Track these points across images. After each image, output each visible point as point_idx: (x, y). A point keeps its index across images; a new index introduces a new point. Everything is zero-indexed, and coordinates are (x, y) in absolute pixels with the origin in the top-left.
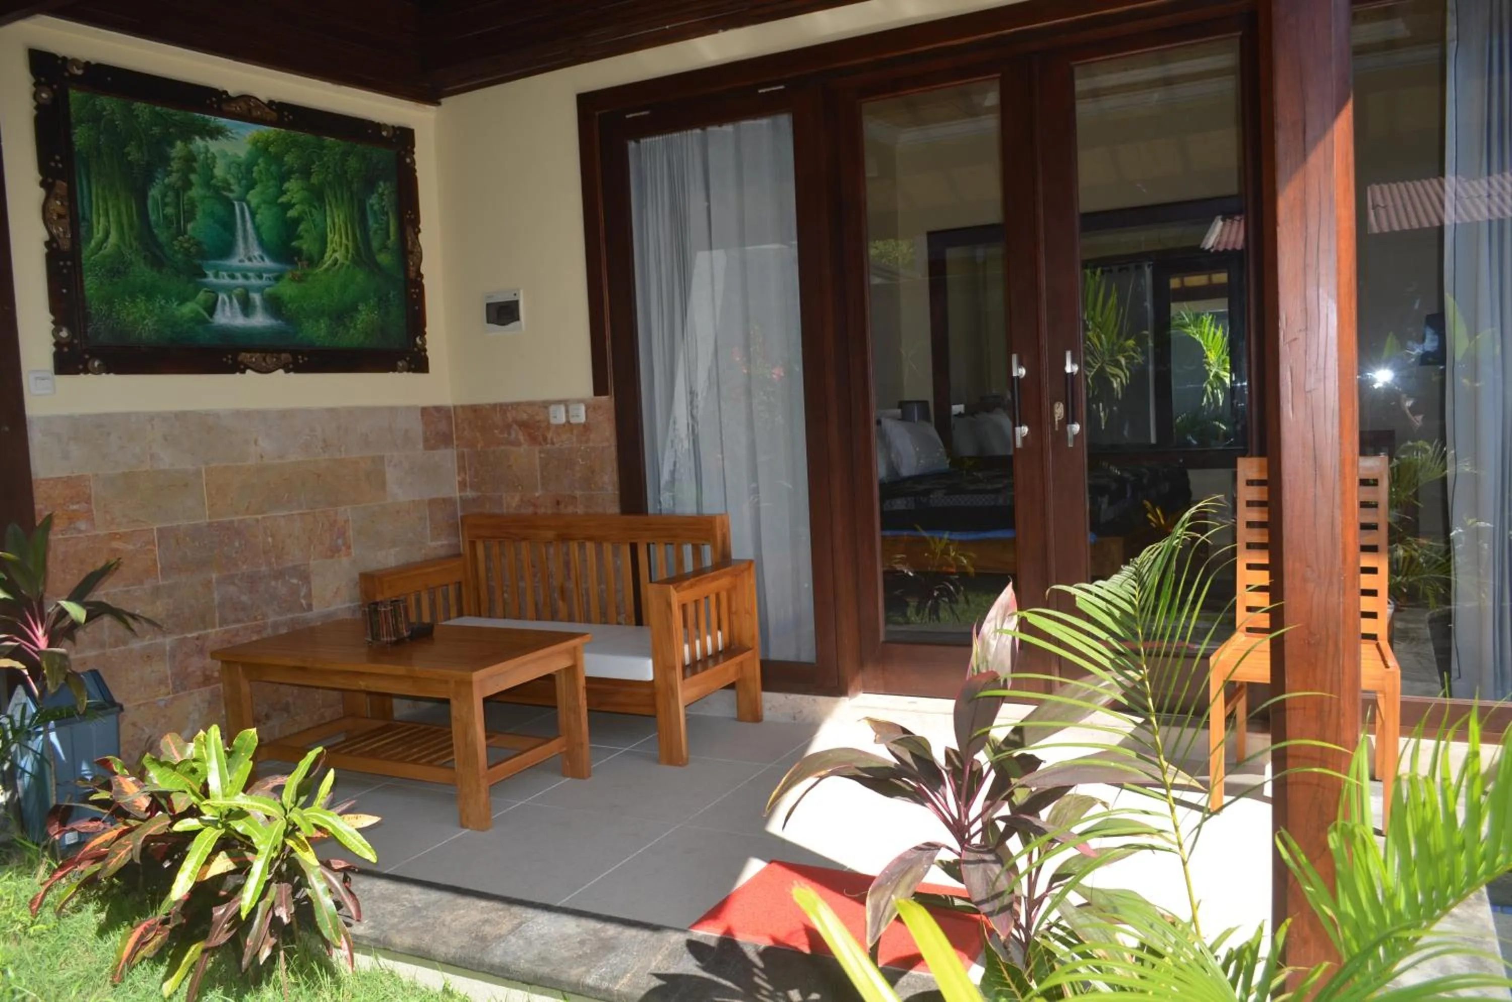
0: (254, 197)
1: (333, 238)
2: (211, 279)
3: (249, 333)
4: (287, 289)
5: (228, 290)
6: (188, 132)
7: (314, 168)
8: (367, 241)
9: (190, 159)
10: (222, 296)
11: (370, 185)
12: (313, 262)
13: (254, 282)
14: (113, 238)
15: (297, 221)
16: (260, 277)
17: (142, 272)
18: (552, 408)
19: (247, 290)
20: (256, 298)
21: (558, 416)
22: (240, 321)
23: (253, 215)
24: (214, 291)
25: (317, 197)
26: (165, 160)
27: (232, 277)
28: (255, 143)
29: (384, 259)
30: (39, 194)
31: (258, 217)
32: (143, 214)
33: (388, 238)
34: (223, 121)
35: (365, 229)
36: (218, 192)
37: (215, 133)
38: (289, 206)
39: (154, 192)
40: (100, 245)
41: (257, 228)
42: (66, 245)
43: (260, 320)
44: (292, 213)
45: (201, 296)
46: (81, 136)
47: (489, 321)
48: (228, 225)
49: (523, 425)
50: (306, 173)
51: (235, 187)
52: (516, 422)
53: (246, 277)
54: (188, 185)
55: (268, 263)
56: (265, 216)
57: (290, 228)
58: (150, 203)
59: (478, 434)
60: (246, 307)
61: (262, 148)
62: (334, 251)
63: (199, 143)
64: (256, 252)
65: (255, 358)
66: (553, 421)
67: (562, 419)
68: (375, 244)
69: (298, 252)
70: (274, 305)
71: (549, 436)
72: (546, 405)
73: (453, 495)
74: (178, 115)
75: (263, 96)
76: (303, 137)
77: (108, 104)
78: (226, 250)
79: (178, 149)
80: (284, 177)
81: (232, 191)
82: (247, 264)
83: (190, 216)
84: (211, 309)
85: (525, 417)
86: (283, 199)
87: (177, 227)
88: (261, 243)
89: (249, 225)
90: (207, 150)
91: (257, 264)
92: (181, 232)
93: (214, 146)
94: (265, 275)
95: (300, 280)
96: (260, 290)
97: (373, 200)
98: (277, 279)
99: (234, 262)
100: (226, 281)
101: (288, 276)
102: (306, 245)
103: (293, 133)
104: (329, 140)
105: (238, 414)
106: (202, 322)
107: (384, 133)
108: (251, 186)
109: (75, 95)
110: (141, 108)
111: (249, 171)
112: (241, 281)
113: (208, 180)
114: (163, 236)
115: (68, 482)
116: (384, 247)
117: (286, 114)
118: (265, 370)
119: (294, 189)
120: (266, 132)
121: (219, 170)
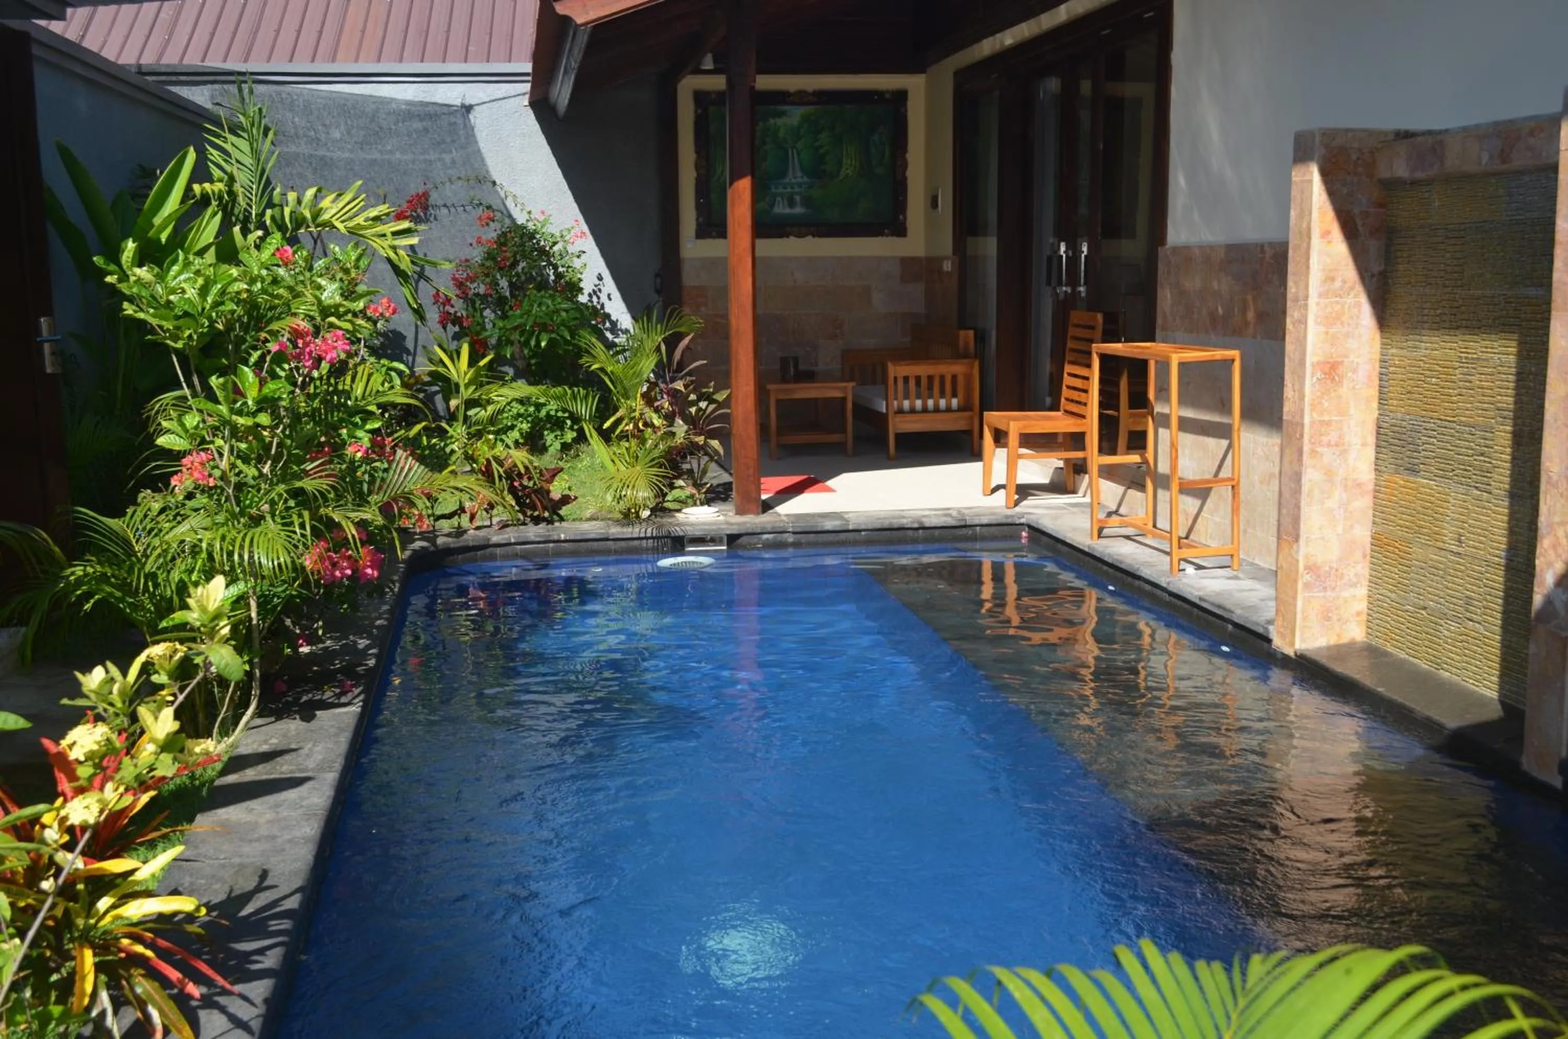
0: (800, 145)
1: (846, 162)
2: (773, 190)
3: (792, 217)
4: (815, 193)
5: (782, 195)
6: (767, 116)
7: (838, 124)
8: (869, 161)
9: (766, 130)
10: (779, 199)
11: (873, 129)
12: (833, 176)
13: (797, 190)
14: (725, 174)
15: (825, 155)
19: (793, 195)
20: (798, 198)
22: (787, 211)
23: (798, 154)
24: (775, 196)
25: (838, 140)
27: (785, 188)
28: (803, 116)
29: (880, 171)
30: (694, 155)
31: (802, 155)
33: (884, 158)
34: (785, 108)
35: (868, 155)
36: (781, 144)
37: (782, 114)
38: (820, 147)
40: (720, 178)
41: (800, 162)
42: (703, 178)
43: (798, 210)
44: (822, 151)
45: (767, 199)
46: (713, 128)
47: (932, 206)
48: (786, 161)
50: (831, 128)
51: (790, 141)
53: (792, 188)
54: (765, 143)
55: (806, 179)
56: (806, 154)
57: (820, 159)
60: (792, 204)
61: (806, 118)
62: (847, 169)
63: (772, 121)
64: (799, 174)
65: (795, 229)
68: (875, 163)
69: (825, 172)
70: (807, 202)
74: (762, 109)
75: (810, 89)
76: (831, 107)
78: (783, 174)
79: (761, 126)
80: (819, 132)
81: (788, 143)
82: (794, 181)
83: (763, 158)
84: (772, 206)
86: (817, 144)
88: (802, 169)
89: (796, 160)
90: (776, 124)
91: (800, 180)
93: (779, 122)
94: (803, 186)
95: (824, 187)
96: (800, 194)
97: (875, 137)
98: (810, 187)
99: (787, 180)
100: (781, 190)
101: (817, 185)
102: (830, 167)
103: (826, 107)
104: (848, 107)
105: (784, 259)
106: (767, 213)
107: (886, 96)
108: (799, 139)
109: (712, 109)
111: (799, 132)
112: (789, 190)
113: (775, 139)
115: (697, 287)
116: (881, 164)
117: (823, 97)
118: (800, 235)
119: (824, 137)
120: (810, 109)
121: (781, 134)
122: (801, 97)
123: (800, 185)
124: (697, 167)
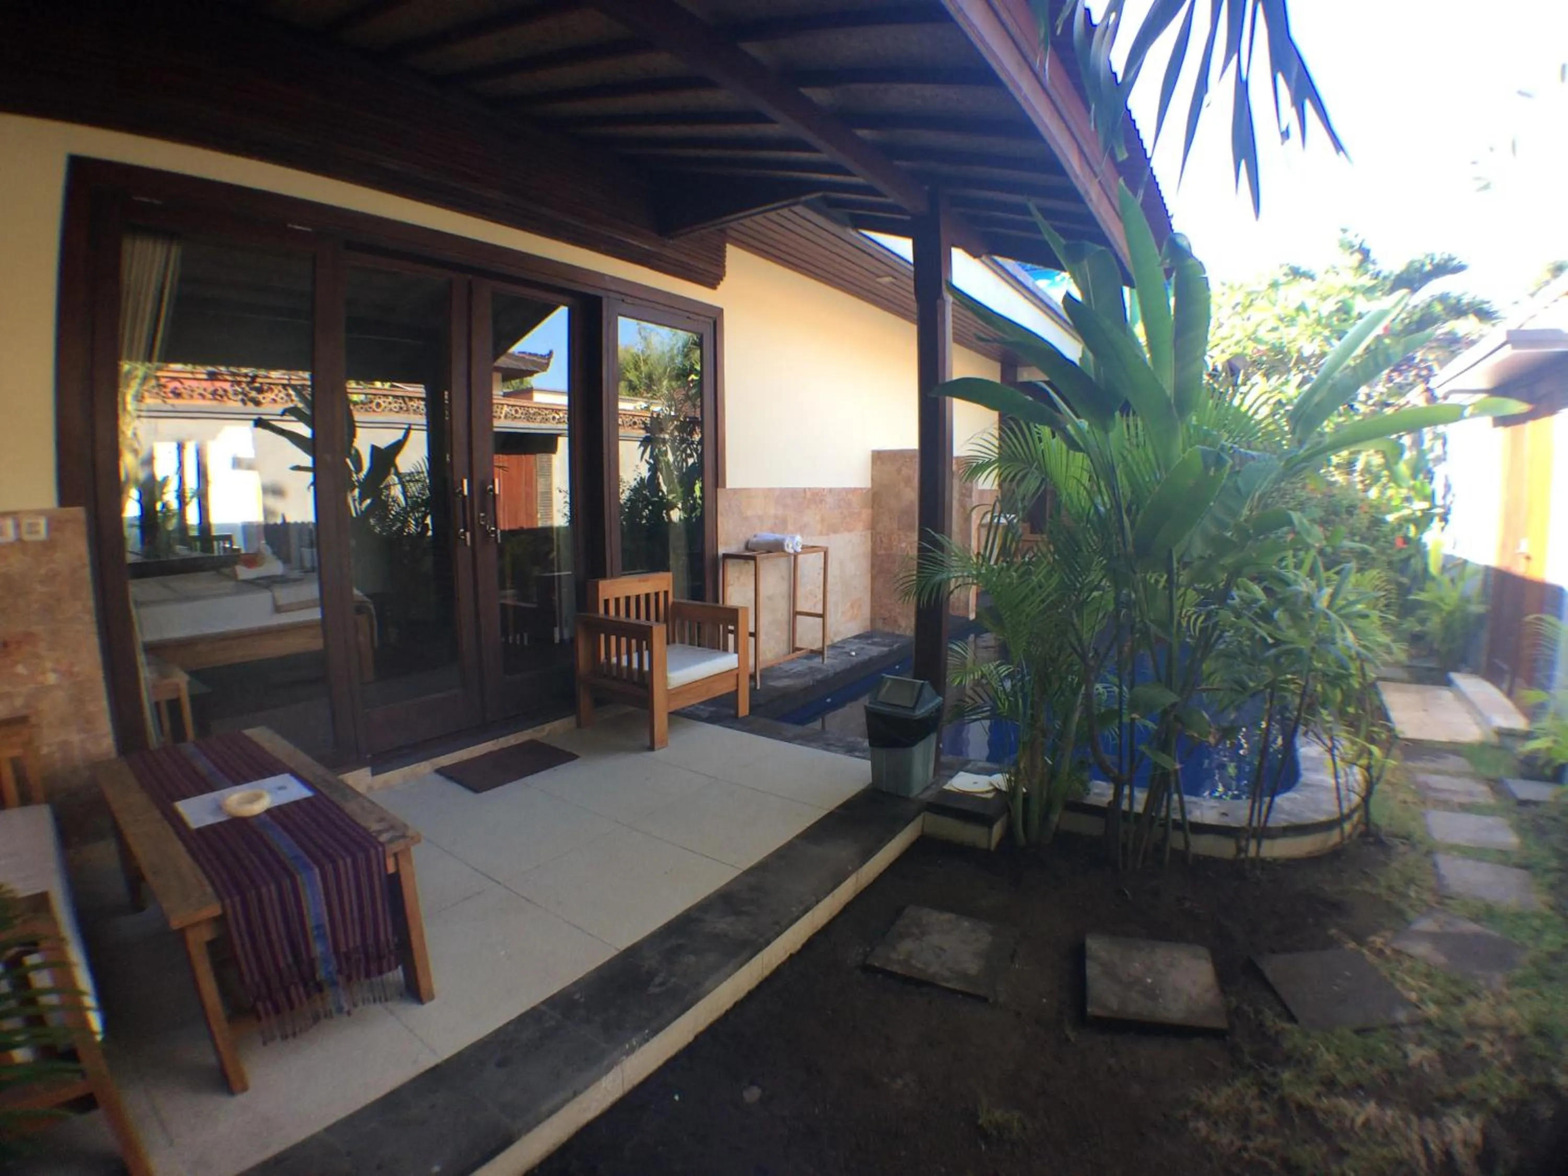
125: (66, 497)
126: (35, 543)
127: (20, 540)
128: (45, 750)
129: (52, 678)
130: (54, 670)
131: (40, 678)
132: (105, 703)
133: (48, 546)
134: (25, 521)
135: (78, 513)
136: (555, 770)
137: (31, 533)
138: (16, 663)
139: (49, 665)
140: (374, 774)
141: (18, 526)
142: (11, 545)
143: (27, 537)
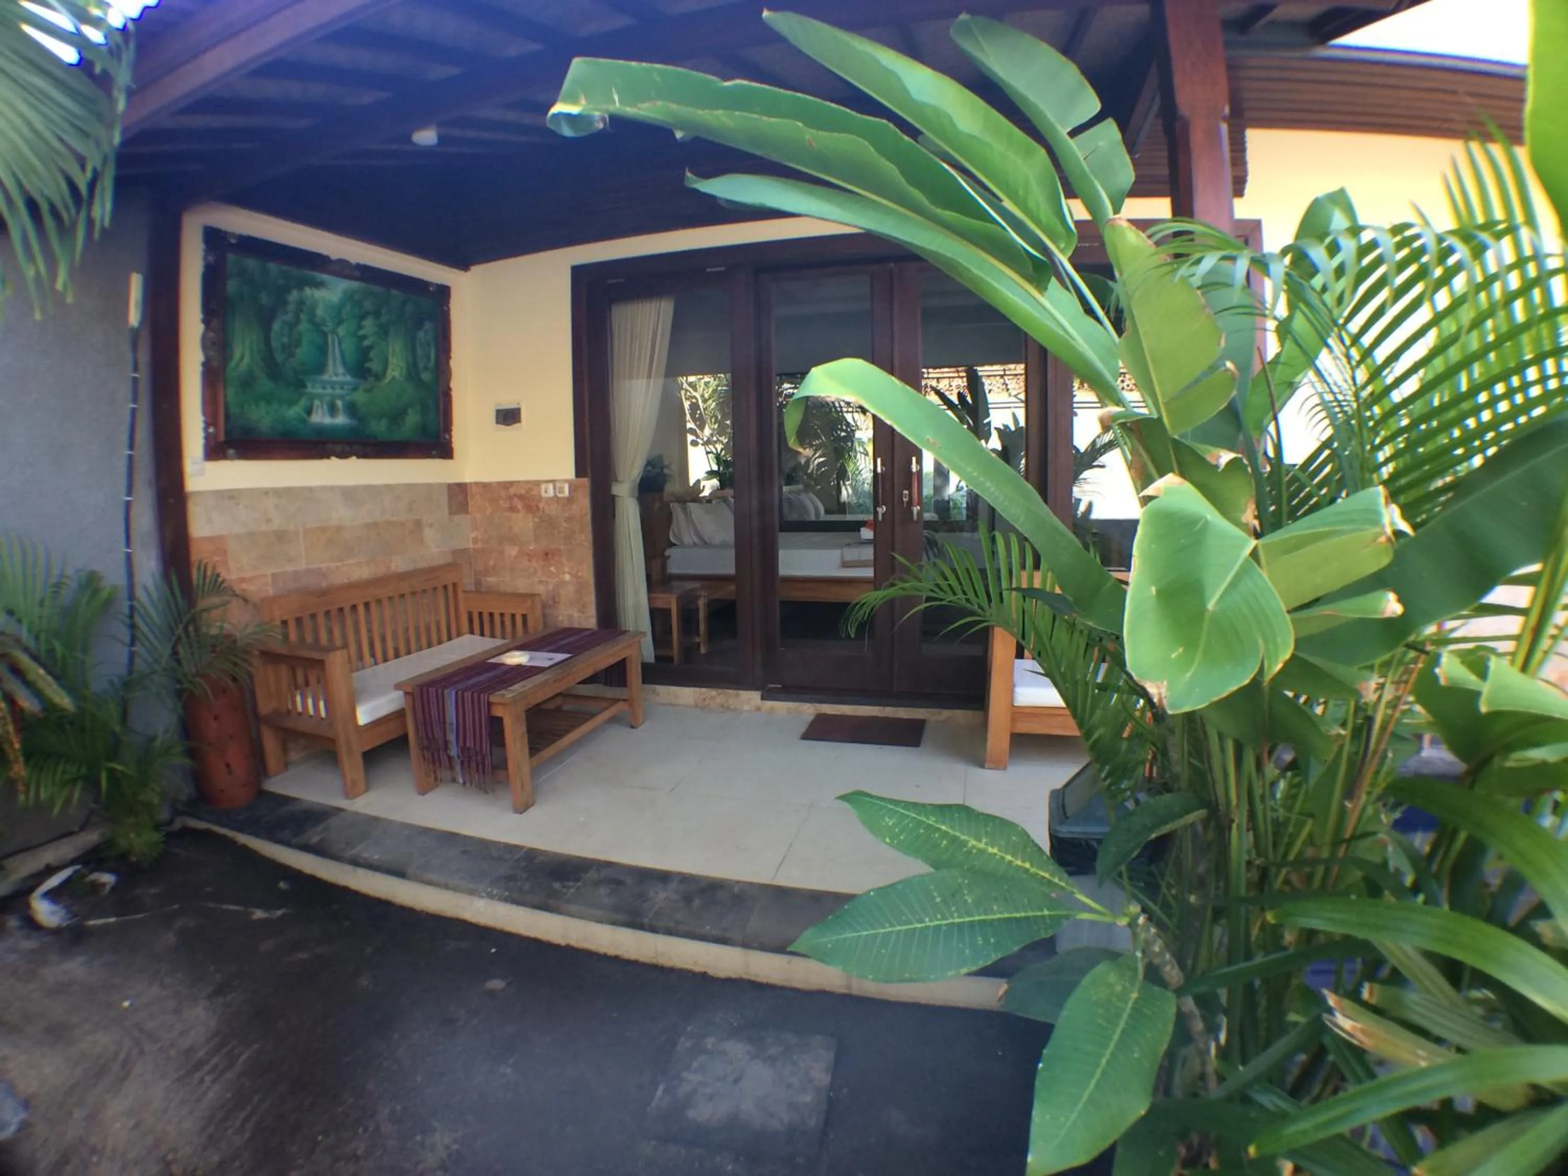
0: (341, 331)
1: (393, 361)
2: (310, 389)
3: (334, 429)
4: (360, 397)
5: (320, 397)
6: (302, 284)
7: (384, 311)
8: (415, 364)
9: (301, 303)
10: (317, 403)
11: (419, 324)
12: (379, 377)
13: (338, 391)
14: (246, 360)
15: (369, 348)
16: (342, 388)
17: (265, 384)
18: (543, 487)
19: (333, 398)
20: (339, 403)
21: (548, 491)
22: (327, 420)
23: (340, 343)
24: (312, 398)
25: (384, 331)
26: (285, 303)
27: (324, 388)
28: (345, 292)
29: (426, 376)
30: (201, 328)
31: (344, 346)
32: (267, 340)
33: (429, 361)
34: (325, 277)
35: (414, 355)
36: (317, 327)
37: (319, 285)
38: (365, 337)
39: (276, 326)
40: (238, 365)
41: (342, 353)
42: (215, 364)
43: (341, 420)
44: (366, 343)
45: (303, 402)
46: (232, 286)
47: (497, 422)
48: (323, 350)
49: (521, 497)
50: (377, 314)
51: (330, 324)
52: (515, 495)
53: (333, 388)
54: (298, 321)
55: (348, 378)
56: (349, 345)
57: (364, 354)
58: (273, 335)
59: (487, 504)
60: (333, 410)
61: (349, 296)
62: (393, 370)
63: (308, 291)
64: (341, 370)
65: (338, 448)
66: (544, 495)
67: (551, 493)
68: (421, 365)
69: (369, 371)
70: (352, 409)
71: (541, 506)
72: (538, 483)
73: (468, 547)
74: (295, 271)
75: (353, 260)
76: (377, 289)
77: (252, 263)
78: (320, 368)
79: (294, 296)
80: (363, 317)
81: (327, 326)
82: (334, 379)
83: (298, 343)
84: (309, 412)
85: (523, 492)
86: (361, 333)
87: (289, 350)
88: (344, 363)
89: (337, 350)
90: (313, 296)
91: (340, 378)
92: (292, 355)
93: (318, 294)
94: (346, 387)
95: (369, 391)
96: (341, 397)
97: (421, 335)
98: (355, 389)
99: (326, 377)
100: (319, 390)
101: (361, 388)
102: (374, 366)
103: (371, 286)
104: (394, 292)
105: (324, 488)
106: (303, 421)
107: (431, 289)
108: (340, 322)
109: (231, 257)
110: (273, 267)
111: (340, 312)
112: (329, 391)
113: (312, 319)
114: (279, 357)
115: (212, 539)
116: (426, 369)
117: (367, 273)
118: (343, 455)
119: (369, 325)
120: (355, 285)
121: (320, 312)
122: (343, 269)
123: (342, 385)
124: (205, 346)
125: (580, 472)
126: (563, 498)
127: (555, 496)
128: (560, 618)
129: (567, 577)
130: (569, 573)
131: (561, 576)
132: (593, 597)
133: (570, 500)
134: (558, 485)
135: (586, 481)
136: (881, 748)
137: (560, 493)
138: (551, 565)
139: (567, 569)
140: (762, 699)
141: (555, 488)
142: (551, 499)
143: (559, 495)
